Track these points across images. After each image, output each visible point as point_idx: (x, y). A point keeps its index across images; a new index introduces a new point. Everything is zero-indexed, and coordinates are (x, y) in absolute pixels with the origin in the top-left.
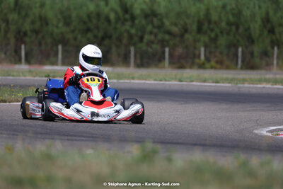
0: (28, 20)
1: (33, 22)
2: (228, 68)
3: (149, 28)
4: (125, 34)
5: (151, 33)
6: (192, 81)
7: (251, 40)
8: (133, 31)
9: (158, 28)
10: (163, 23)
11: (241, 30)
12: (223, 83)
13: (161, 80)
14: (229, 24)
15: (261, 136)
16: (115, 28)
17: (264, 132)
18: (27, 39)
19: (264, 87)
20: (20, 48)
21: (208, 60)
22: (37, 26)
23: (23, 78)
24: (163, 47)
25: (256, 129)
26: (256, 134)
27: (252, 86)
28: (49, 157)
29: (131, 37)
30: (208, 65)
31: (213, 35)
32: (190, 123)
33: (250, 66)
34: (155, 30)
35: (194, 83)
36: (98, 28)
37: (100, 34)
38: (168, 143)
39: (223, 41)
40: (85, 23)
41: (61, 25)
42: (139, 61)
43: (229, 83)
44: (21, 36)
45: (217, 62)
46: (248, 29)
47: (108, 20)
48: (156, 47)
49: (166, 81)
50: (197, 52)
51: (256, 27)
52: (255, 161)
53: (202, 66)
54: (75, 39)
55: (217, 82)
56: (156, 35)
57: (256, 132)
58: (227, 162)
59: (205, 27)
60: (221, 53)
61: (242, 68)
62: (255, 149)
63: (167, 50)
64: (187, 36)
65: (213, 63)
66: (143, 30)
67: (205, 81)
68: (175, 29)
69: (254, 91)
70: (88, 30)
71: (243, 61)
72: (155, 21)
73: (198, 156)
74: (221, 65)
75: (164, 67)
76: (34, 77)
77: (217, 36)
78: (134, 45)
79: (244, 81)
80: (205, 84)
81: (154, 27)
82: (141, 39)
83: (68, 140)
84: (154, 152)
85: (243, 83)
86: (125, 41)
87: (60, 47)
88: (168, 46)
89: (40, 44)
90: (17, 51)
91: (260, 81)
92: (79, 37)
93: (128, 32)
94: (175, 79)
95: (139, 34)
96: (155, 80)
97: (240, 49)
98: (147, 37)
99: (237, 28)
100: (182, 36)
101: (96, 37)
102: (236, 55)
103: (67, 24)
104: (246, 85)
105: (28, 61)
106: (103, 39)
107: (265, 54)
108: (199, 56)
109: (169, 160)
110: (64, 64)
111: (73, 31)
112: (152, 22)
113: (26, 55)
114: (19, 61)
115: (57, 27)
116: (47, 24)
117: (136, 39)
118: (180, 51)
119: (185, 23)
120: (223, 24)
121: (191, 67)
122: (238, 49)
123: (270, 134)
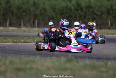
0: (39, 10)
1: (41, 11)
3: (88, 13)
4: (78, 15)
8: (81, 14)
9: (92, 12)
10: (94, 11)
12: (115, 35)
16: (74, 13)
18: (38, 18)
20: (35, 21)
23: (35, 33)
30: (112, 28)
31: (114, 15)
32: (97, 51)
34: (90, 14)
36: (66, 13)
37: (68, 15)
40: (61, 11)
44: (36, 17)
47: (71, 9)
53: (109, 28)
54: (57, 17)
55: (113, 34)
56: (91, 16)
64: (103, 16)
65: (114, 27)
66: (86, 14)
68: (99, 13)
70: (63, 14)
72: (90, 10)
78: (82, 20)
80: (108, 35)
81: (90, 12)
82: (85, 17)
86: (78, 18)
87: (51, 21)
88: (96, 20)
89: (43, 20)
90: (34, 23)
92: (59, 16)
95: (84, 15)
98: (87, 17)
100: (101, 16)
101: (66, 16)
103: (54, 11)
105: (38, 27)
106: (69, 17)
111: (57, 14)
112: (89, 10)
113: (38, 24)
114: (35, 27)
115: (50, 13)
116: (46, 11)
117: (82, 17)
119: (102, 11)
121: (105, 28)
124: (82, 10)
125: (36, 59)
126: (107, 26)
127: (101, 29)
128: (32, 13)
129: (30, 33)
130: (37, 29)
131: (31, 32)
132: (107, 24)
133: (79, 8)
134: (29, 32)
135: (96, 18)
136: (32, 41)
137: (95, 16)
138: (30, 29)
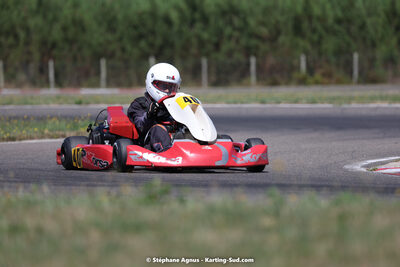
0: (57, 27)
1: (65, 29)
2: (339, 82)
3: (228, 31)
4: (194, 41)
5: (230, 37)
6: (279, 103)
8: (205, 36)
9: (241, 30)
10: (246, 24)
11: (354, 29)
12: (323, 103)
13: (235, 103)
14: (339, 21)
15: (352, 173)
16: (180, 32)
17: (358, 167)
18: (55, 52)
19: (377, 108)
20: (47, 67)
21: (311, 70)
22: (71, 33)
23: (44, 106)
24: (248, 56)
25: (349, 163)
26: (346, 170)
27: (361, 106)
29: (202, 43)
30: (310, 80)
31: (315, 38)
34: (236, 34)
36: (153, 33)
37: (159, 41)
39: (330, 44)
40: (135, 27)
42: (213, 78)
43: (330, 103)
44: (48, 49)
45: (324, 75)
46: (363, 27)
47: (169, 21)
48: (239, 57)
49: (242, 103)
50: (295, 62)
51: (376, 24)
53: (302, 82)
54: (123, 50)
55: (314, 102)
56: (237, 41)
57: (347, 167)
59: (305, 25)
60: (328, 61)
61: (359, 82)
63: (253, 61)
65: (318, 76)
66: (220, 33)
67: (296, 102)
68: (264, 31)
69: (364, 112)
70: (141, 37)
71: (360, 73)
72: (236, 20)
74: (329, 78)
75: (248, 85)
76: (61, 104)
77: (321, 37)
78: (207, 55)
79: (350, 100)
80: (297, 106)
81: (235, 29)
82: (217, 46)
85: (349, 103)
86: (194, 50)
87: (103, 63)
88: (256, 55)
89: (75, 59)
90: (43, 70)
91: (373, 99)
92: (129, 47)
93: (199, 37)
94: (256, 100)
95: (215, 39)
96: (228, 103)
97: (356, 56)
98: (225, 47)
100: (273, 39)
101: (151, 45)
103: (112, 30)
104: (354, 105)
105: (59, 83)
107: (392, 61)
108: (299, 67)
110: (109, 85)
111: (120, 39)
112: (231, 23)
113: (56, 75)
114: (46, 84)
117: (210, 47)
118: (271, 60)
119: (277, 22)
120: (330, 22)
121: (288, 83)
122: (352, 55)
123: (364, 170)
125: (38, 197)
126: (295, 75)
127: (275, 83)
128: (36, 37)
129: (28, 107)
130: (53, 91)
131: (32, 104)
132: (296, 68)
133: (197, 16)
134: (26, 103)
135: (257, 47)
136: (35, 135)
137: (254, 42)
138: (28, 92)
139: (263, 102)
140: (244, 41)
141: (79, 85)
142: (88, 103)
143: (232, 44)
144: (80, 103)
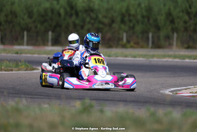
2: (142, 47)
4: (71, 24)
5: (89, 23)
6: (117, 57)
7: (158, 28)
8: (77, 22)
9: (95, 19)
10: (97, 16)
11: (151, 21)
12: (139, 57)
14: (143, 17)
15: (163, 95)
16: (65, 19)
17: (167, 92)
19: (167, 61)
21: (128, 41)
22: (10, 18)
25: (162, 90)
27: (158, 60)
28: (17, 110)
29: (75, 26)
30: (128, 45)
31: (132, 25)
33: (157, 46)
34: (93, 21)
35: (119, 58)
36: (52, 19)
37: (54, 24)
38: (100, 100)
39: (139, 28)
40: (43, 16)
41: (26, 17)
43: (143, 58)
45: (135, 43)
46: (156, 20)
47: (59, 14)
50: (121, 36)
51: (161, 19)
52: (161, 112)
53: (124, 46)
54: (36, 27)
55: (135, 57)
56: (93, 24)
57: (161, 92)
58: (142, 113)
59: (126, 19)
60: (137, 37)
61: (152, 48)
62: (160, 104)
63: (100, 35)
64: (114, 25)
65: (132, 44)
66: (84, 21)
67: (126, 57)
68: (106, 21)
69: (160, 63)
70: (45, 21)
71: (153, 43)
72: (92, 14)
73: (121, 109)
74: (137, 45)
76: (7, 53)
77: (134, 25)
78: (77, 31)
79: (153, 56)
81: (91, 18)
82: (82, 27)
83: (31, 98)
84: (91, 106)
85: (153, 58)
86: (71, 28)
87: (25, 33)
88: (101, 32)
89: (11, 31)
91: (164, 56)
92: (39, 26)
93: (74, 23)
95: (81, 24)
97: (150, 35)
98: (86, 27)
99: (149, 20)
100: (110, 25)
101: (50, 26)
102: (148, 38)
103: (30, 16)
104: (155, 59)
105: (3, 43)
106: (55, 27)
107: (168, 38)
108: (122, 39)
109: (102, 111)
110: (28, 44)
111: (34, 22)
112: (89, 15)
113: (2, 38)
115: (23, 19)
116: (16, 17)
117: (79, 28)
118: (109, 35)
119: (113, 16)
120: (139, 17)
121: (117, 46)
122: (148, 34)
123: (171, 93)
124: (77, 14)
126: (121, 43)
127: (110, 47)
132: (121, 39)
133: (73, 12)
135: (102, 29)
137: (101, 26)
139: (109, 56)
140: (96, 25)
141: (12, 44)
142: (21, 54)
143: (90, 26)
144: (17, 53)
